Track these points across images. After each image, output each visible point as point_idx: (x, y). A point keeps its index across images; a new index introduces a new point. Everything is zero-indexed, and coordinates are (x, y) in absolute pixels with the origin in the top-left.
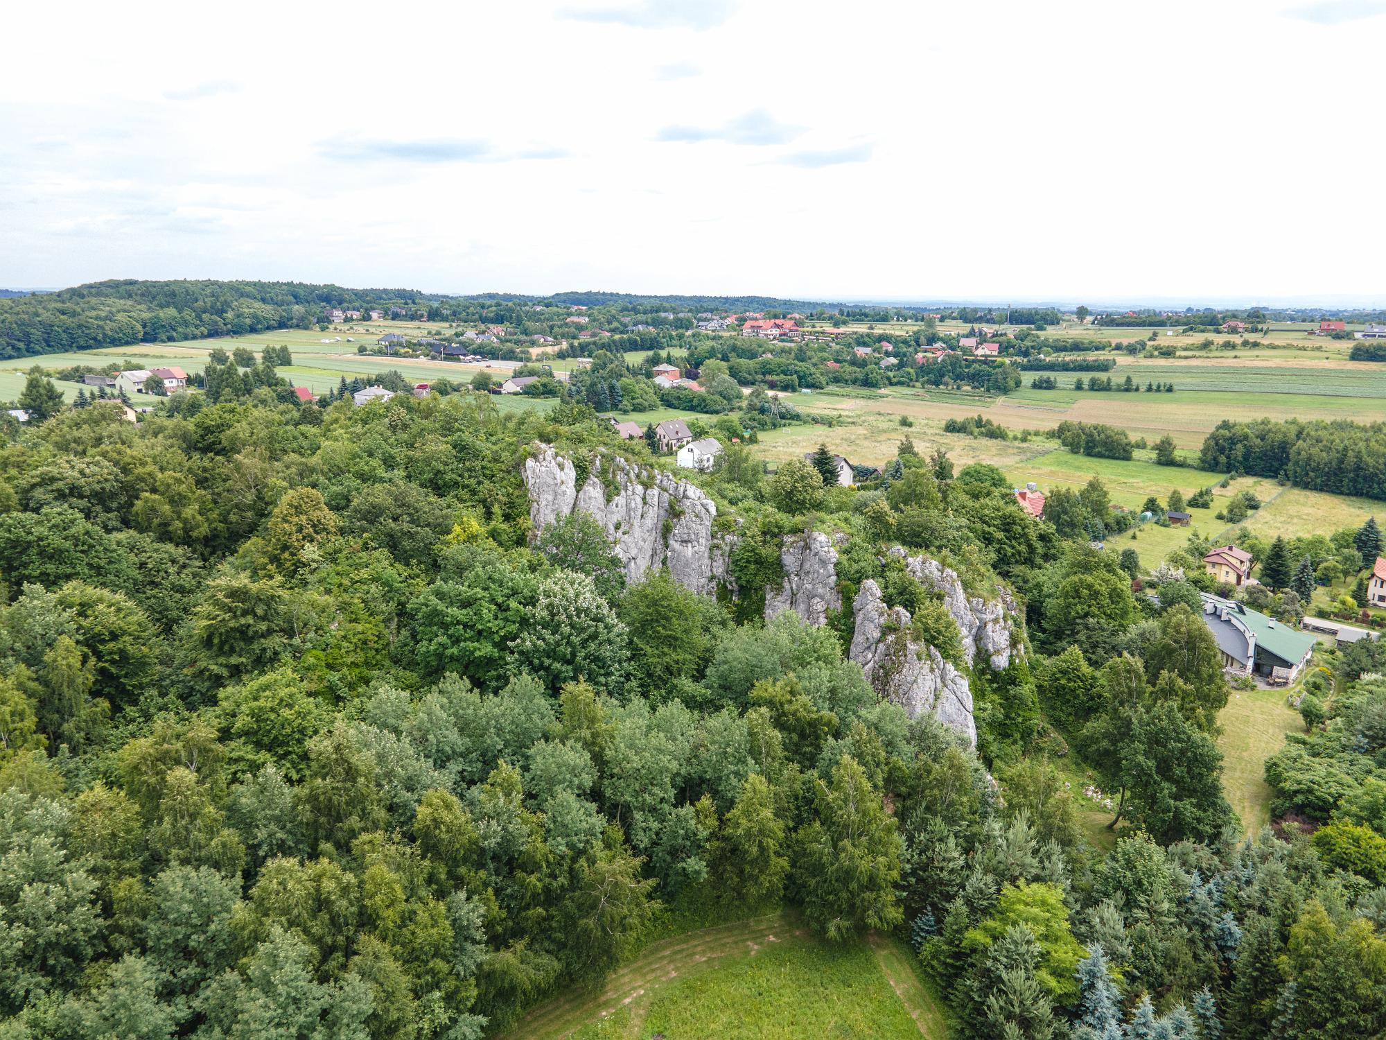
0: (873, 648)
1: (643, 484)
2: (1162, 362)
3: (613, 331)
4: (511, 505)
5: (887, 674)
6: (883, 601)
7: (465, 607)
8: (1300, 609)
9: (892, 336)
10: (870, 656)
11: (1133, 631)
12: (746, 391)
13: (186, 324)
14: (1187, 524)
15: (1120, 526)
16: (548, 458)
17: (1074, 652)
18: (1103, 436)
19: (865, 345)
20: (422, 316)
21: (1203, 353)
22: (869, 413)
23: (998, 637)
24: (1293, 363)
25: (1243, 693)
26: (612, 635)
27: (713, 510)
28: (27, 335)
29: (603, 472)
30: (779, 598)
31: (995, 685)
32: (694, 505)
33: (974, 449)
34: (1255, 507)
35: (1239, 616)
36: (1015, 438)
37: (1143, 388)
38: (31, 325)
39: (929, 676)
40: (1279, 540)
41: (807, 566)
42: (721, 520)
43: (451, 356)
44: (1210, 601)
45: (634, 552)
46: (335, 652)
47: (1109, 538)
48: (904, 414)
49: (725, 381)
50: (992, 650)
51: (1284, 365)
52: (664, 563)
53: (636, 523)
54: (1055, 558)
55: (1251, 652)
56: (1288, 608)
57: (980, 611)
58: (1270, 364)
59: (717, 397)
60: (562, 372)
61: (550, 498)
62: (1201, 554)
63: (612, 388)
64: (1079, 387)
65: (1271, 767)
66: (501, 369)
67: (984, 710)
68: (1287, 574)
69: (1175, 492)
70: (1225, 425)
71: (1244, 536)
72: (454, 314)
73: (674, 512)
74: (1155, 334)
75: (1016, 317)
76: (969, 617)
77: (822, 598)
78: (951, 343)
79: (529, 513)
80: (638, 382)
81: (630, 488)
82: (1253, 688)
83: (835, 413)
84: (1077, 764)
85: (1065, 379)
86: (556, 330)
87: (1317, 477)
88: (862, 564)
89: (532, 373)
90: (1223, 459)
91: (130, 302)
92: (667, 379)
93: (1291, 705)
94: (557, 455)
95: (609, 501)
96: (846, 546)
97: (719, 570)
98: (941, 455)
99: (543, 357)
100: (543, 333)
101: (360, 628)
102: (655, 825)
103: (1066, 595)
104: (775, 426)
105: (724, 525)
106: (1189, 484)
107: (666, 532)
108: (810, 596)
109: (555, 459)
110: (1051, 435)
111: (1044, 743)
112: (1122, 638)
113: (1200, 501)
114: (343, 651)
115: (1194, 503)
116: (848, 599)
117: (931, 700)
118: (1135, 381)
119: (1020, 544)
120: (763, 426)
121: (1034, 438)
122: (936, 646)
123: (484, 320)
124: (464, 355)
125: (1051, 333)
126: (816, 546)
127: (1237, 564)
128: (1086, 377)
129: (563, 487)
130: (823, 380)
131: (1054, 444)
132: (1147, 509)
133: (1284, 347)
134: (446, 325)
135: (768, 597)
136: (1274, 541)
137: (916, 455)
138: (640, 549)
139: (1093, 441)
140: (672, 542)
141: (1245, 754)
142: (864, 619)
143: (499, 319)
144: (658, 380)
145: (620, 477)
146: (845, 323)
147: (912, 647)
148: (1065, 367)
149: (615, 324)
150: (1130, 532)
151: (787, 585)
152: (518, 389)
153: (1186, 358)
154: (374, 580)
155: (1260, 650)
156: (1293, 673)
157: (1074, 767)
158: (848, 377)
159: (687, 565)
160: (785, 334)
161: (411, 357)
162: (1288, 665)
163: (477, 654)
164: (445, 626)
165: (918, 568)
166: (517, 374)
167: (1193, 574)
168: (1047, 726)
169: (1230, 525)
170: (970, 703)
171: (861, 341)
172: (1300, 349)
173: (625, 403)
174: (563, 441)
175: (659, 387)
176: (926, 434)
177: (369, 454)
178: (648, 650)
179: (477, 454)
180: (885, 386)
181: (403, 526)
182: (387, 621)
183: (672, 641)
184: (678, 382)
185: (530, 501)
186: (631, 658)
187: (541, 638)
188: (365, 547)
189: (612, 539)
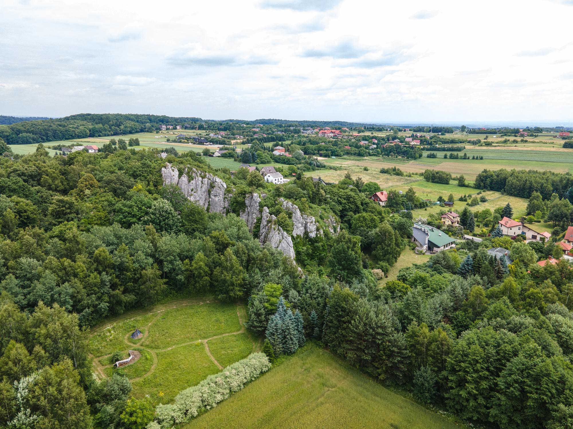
0: (265, 228)
1: (201, 177)
2: (485, 148)
3: (268, 134)
4: (157, 182)
5: (267, 235)
6: (269, 213)
7: (129, 208)
8: (463, 232)
9: (378, 137)
10: (264, 230)
13: (105, 130)
14: (451, 206)
15: (422, 206)
16: (169, 168)
18: (438, 175)
19: (366, 140)
20: (196, 128)
21: (503, 145)
22: (354, 166)
23: (312, 228)
24: (538, 149)
25: (420, 256)
26: (174, 218)
27: (225, 186)
28: (47, 134)
29: (188, 173)
30: (244, 214)
31: (310, 242)
32: (218, 184)
34: (484, 201)
35: (430, 232)
36: (407, 176)
37: (471, 158)
38: (48, 130)
39: (278, 235)
41: (252, 204)
42: (228, 189)
43: (201, 143)
45: (198, 199)
46: (91, 220)
48: (365, 166)
49: (299, 153)
50: (309, 231)
51: (534, 149)
52: (209, 202)
53: (199, 189)
56: (459, 232)
57: (306, 219)
58: (529, 149)
59: (294, 159)
61: (169, 180)
63: (253, 155)
64: (445, 157)
66: (215, 148)
69: (451, 195)
72: (209, 127)
73: (212, 186)
74: (487, 137)
75: (436, 130)
77: (256, 214)
78: (402, 140)
79: (162, 185)
80: (264, 153)
81: (197, 178)
82: (424, 254)
83: (340, 165)
85: (440, 154)
86: (245, 133)
87: (515, 191)
89: (226, 149)
92: (278, 152)
94: (172, 167)
95: (189, 182)
96: (265, 197)
97: (227, 205)
98: (360, 179)
99: (237, 143)
100: (239, 135)
101: (99, 214)
102: (170, 266)
104: (313, 170)
105: (228, 191)
107: (209, 192)
108: (253, 213)
110: (422, 175)
113: (464, 199)
114: (94, 220)
115: (460, 199)
116: (261, 214)
117: (278, 242)
118: (468, 156)
119: (352, 205)
120: (308, 170)
121: (415, 176)
122: (281, 227)
123: (219, 130)
124: (206, 143)
125: (448, 136)
126: (254, 197)
128: (448, 153)
129: (174, 177)
130: (342, 153)
131: (422, 178)
132: (438, 200)
133: (538, 142)
134: (205, 131)
135: (240, 214)
137: (350, 179)
138: (201, 198)
139: (435, 177)
140: (211, 196)
142: (263, 219)
143: (225, 129)
144: (274, 152)
145: (194, 175)
146: (363, 131)
147: (274, 227)
148: (444, 150)
149: (270, 131)
150: (425, 208)
151: (246, 210)
152: (220, 155)
153: (495, 146)
154: (106, 201)
155: (431, 242)
156: (438, 250)
158: (353, 152)
159: (216, 203)
160: (336, 136)
161: (186, 143)
162: (438, 247)
163: (131, 221)
164: (123, 213)
165: (285, 204)
166: (221, 149)
170: (291, 245)
171: (365, 139)
172: (544, 143)
173: (258, 160)
174: (175, 163)
175: (274, 155)
176: (372, 173)
177: (115, 166)
178: (186, 223)
179: (149, 166)
180: (367, 156)
181: (118, 186)
182: (109, 213)
183: (195, 222)
184: (283, 153)
185: (163, 181)
186: (183, 226)
187: (151, 217)
188: (105, 192)
189: (190, 194)
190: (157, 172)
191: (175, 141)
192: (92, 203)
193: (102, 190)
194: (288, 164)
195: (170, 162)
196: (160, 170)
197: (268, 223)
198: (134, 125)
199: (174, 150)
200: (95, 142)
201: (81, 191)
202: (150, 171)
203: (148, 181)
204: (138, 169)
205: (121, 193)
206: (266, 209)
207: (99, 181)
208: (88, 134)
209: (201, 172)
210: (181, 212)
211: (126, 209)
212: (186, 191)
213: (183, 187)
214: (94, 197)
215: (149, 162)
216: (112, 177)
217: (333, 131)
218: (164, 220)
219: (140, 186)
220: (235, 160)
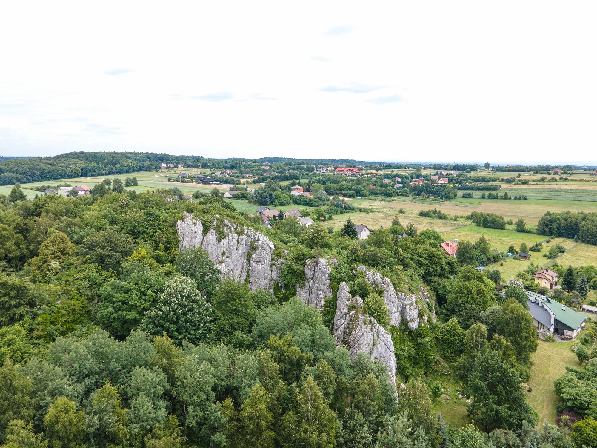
0: (344, 317)
1: (237, 233)
2: (522, 187)
3: (279, 172)
4: (169, 243)
5: (350, 331)
6: (350, 293)
7: (125, 293)
8: (580, 301)
9: (401, 175)
10: (343, 321)
11: (488, 311)
12: (331, 197)
13: (99, 169)
14: (529, 259)
15: (495, 259)
16: (189, 220)
17: (454, 320)
18: (491, 218)
19: (388, 178)
20: (199, 166)
21: (542, 183)
22: (386, 208)
23: (412, 313)
24: (584, 188)
25: (548, 343)
26: (200, 309)
27: (273, 247)
28: (33, 173)
29: (217, 228)
30: (303, 291)
31: (411, 337)
32: (263, 244)
33: (432, 224)
34: (563, 252)
35: (547, 304)
36: (451, 219)
37: (513, 198)
38: (35, 169)
39: (370, 333)
40: (570, 267)
41: (316, 275)
42: (276, 251)
43: (207, 182)
44: (533, 296)
45: (232, 267)
46: (56, 316)
47: (489, 265)
48: (402, 208)
49: (321, 193)
50: (409, 319)
51: (580, 188)
52: (248, 272)
53: (233, 252)
54: (456, 273)
55: (553, 322)
56: (575, 300)
57: (403, 299)
58: (573, 188)
59: (317, 200)
60: (252, 189)
61: (189, 239)
62: (533, 273)
63: (270, 195)
64: (483, 197)
65: (557, 384)
66: (224, 188)
67: (404, 350)
68: (575, 283)
69: (523, 244)
70: (548, 214)
71: (555, 265)
72: (213, 165)
73: (253, 247)
74: (520, 175)
75: (457, 167)
76: (397, 301)
77: (323, 291)
78: (427, 178)
79: (178, 247)
80: (282, 193)
81: (231, 235)
82: (553, 341)
83: (371, 207)
84: (455, 379)
85: (477, 194)
86: (254, 171)
87: (592, 238)
88: (342, 274)
89: (238, 189)
90: (547, 229)
91: (78, 160)
92: (296, 192)
93: (573, 350)
94: (193, 218)
95: (219, 241)
96: (337, 265)
97: (275, 276)
98: (411, 225)
99: (247, 183)
100: (248, 173)
101: (72, 302)
103: (456, 292)
104: (342, 212)
105: (278, 254)
106: (530, 241)
107: (249, 257)
108: (318, 290)
109: (192, 220)
110: (468, 218)
111: (438, 368)
112: (482, 314)
113: (536, 249)
114: (60, 315)
115: (533, 249)
116: (334, 293)
117: (371, 345)
118: (509, 195)
119: (436, 266)
120: (336, 212)
121: (460, 219)
122: (374, 317)
123: (225, 168)
124: (213, 182)
125: (473, 174)
126: (320, 265)
127: (551, 279)
128: (487, 193)
129: (196, 234)
130: (367, 193)
131: (469, 222)
132: (509, 252)
133: (579, 181)
134: (209, 170)
135: (298, 290)
136: (567, 268)
137: (400, 225)
138: (236, 265)
139: (487, 221)
140: (252, 262)
141: (547, 376)
142: (340, 302)
143: (231, 168)
144: (293, 193)
145: (226, 230)
146: (381, 169)
147: (361, 317)
148: (478, 189)
149: (281, 170)
150: (500, 262)
151: (307, 284)
152: (231, 196)
153: (534, 185)
155: (557, 322)
156: (575, 334)
157: (453, 381)
158: (378, 192)
159: (259, 273)
160: (354, 174)
161: (190, 182)
162: (572, 330)
163: (127, 317)
164: (114, 303)
165: (371, 277)
166: (231, 189)
167: (527, 283)
168: (440, 359)
169: (550, 260)
170: (392, 348)
171: (387, 177)
172: (587, 181)
173: (276, 202)
174: (198, 212)
175: (293, 195)
176: (410, 217)
177: (104, 217)
178: (222, 316)
179: (157, 218)
180: (395, 196)
181: (107, 252)
182: (90, 300)
183: (236, 312)
184: (302, 193)
185: (179, 241)
186: (213, 321)
187: (161, 310)
188: (86, 262)
189: (220, 260)
190: (170, 227)
191: (177, 181)
192: (60, 284)
193: (80, 259)
194: (312, 206)
195: (190, 211)
196: (174, 224)
197: (350, 310)
198: (132, 163)
199: (178, 190)
200: (87, 182)
201: (45, 262)
202: (159, 225)
203: (155, 241)
204: (140, 223)
205: (111, 264)
206: (345, 287)
207: (77, 243)
208: (80, 174)
209: (237, 225)
210: (209, 295)
211: (119, 296)
212: (215, 256)
213: (209, 250)
214: (65, 272)
215: (157, 211)
216: (99, 237)
217: (350, 168)
218: (185, 314)
219: (143, 252)
220: (249, 202)
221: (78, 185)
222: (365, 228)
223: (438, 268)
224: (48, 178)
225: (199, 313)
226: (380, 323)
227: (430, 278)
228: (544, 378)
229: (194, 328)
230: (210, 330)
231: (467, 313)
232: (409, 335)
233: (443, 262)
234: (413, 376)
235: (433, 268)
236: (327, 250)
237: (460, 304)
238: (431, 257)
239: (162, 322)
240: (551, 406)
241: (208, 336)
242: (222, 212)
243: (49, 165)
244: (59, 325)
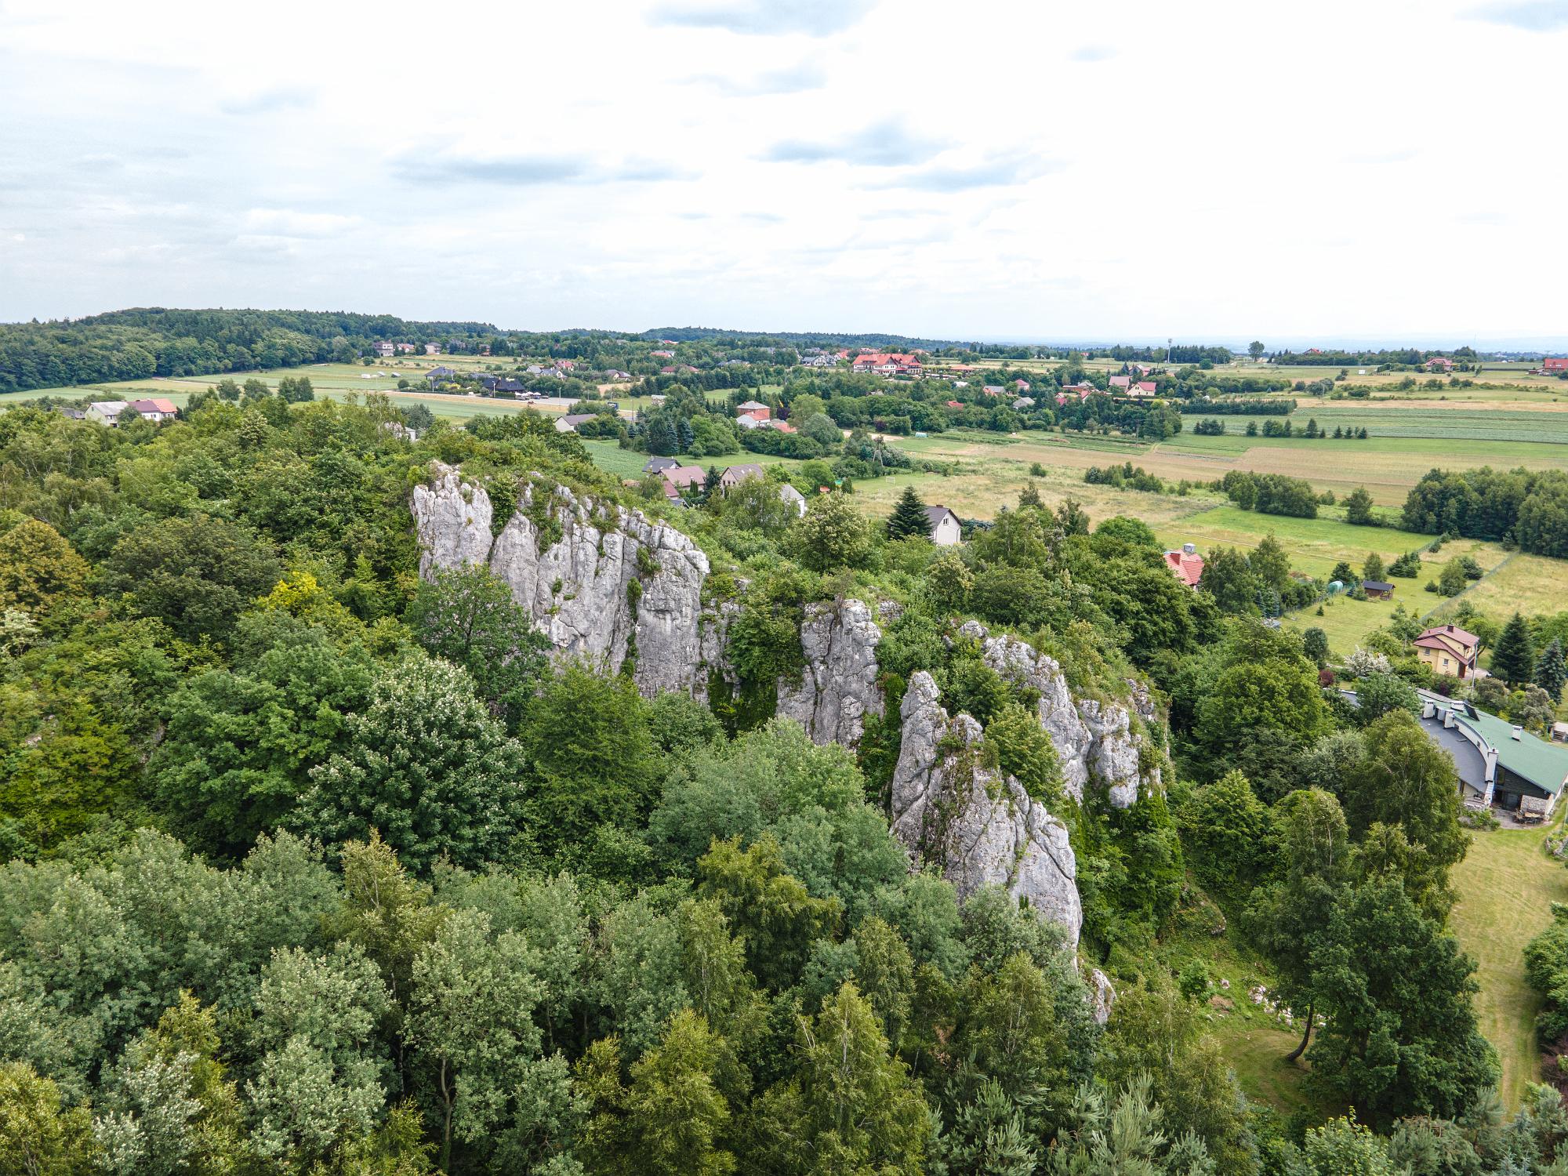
0: (925, 775)
1: (597, 525)
2: (1353, 404)
3: (702, 366)
4: (391, 554)
5: (944, 817)
6: (942, 704)
7: (246, 712)
8: (1550, 713)
9: (1029, 373)
10: (921, 787)
11: (1323, 747)
12: (847, 434)
13: (207, 355)
14: (1389, 597)
15: (1302, 598)
16: (448, 486)
17: (1236, 779)
18: (1280, 488)
19: (997, 383)
20: (484, 349)
21: (1403, 394)
22: (994, 460)
23: (1122, 759)
24: (1514, 406)
25: (1484, 834)
27: (704, 566)
28: (19, 366)
29: (536, 508)
30: (797, 696)
31: (1116, 831)
32: (674, 559)
33: (1120, 503)
34: (1476, 576)
35: (1469, 722)
36: (1172, 491)
37: (1329, 434)
38: (25, 355)
39: (1007, 823)
40: (1517, 618)
41: (836, 649)
42: (716, 580)
43: (505, 393)
44: (1428, 700)
45: (582, 626)
46: (22, 785)
47: (1288, 614)
48: (1037, 461)
49: (820, 420)
50: (1111, 778)
51: (1504, 407)
52: (631, 641)
53: (587, 583)
54: (1213, 640)
55: (1490, 774)
56: (1534, 710)
57: (1094, 720)
58: (1487, 406)
59: (809, 439)
60: (628, 412)
61: (450, 544)
62: (1411, 636)
63: (681, 427)
64: (1251, 432)
65: (1534, 958)
66: (554, 407)
67: (1099, 869)
68: (1528, 662)
69: (1372, 556)
70: (1435, 475)
71: (1465, 615)
72: (521, 347)
73: (644, 568)
75: (1177, 355)
76: (1076, 727)
77: (858, 697)
78: (1099, 382)
79: (417, 567)
80: (714, 420)
81: (578, 532)
82: (1494, 826)
83: (954, 460)
84: (1240, 949)
85: (1234, 424)
86: (634, 364)
87: (1552, 540)
88: (915, 648)
89: (590, 410)
90: (1432, 518)
91: (144, 330)
92: (753, 418)
93: (1551, 854)
94: (462, 480)
95: (543, 549)
96: (897, 619)
97: (712, 654)
98: (1074, 507)
99: (616, 394)
100: (618, 368)
101: (77, 742)
103: (1227, 693)
104: (877, 474)
105: (719, 588)
106: (1391, 548)
107: (633, 597)
108: (842, 694)
109: (458, 486)
110: (1216, 487)
111: (1192, 916)
112: (1307, 755)
113: (1405, 569)
114: (37, 782)
115: (1397, 571)
116: (893, 703)
117: (1009, 861)
118: (1320, 426)
119: (1164, 620)
120: (862, 474)
121: (1194, 491)
122: (1019, 778)
123: (554, 354)
124: (521, 391)
125: (1219, 372)
126: (848, 620)
127: (1461, 650)
128: (1260, 421)
129: (471, 529)
130: (942, 422)
131: (1220, 498)
132: (1336, 577)
133: (1502, 388)
134: (511, 359)
135: (781, 694)
136: (1510, 620)
137: (1041, 507)
138: (594, 622)
139: (1269, 495)
140: (642, 612)
141: (1490, 931)
142: (912, 731)
143: (572, 353)
144: (741, 420)
145: (563, 515)
146: (975, 360)
147: (980, 777)
148: (1235, 410)
149: (705, 359)
150: (1316, 607)
151: (808, 677)
152: (572, 428)
153: (1382, 399)
154: (120, 666)
155: (1502, 772)
156: (1550, 805)
157: (1235, 953)
158: (972, 419)
159: (664, 645)
160: (903, 371)
161: (459, 393)
162: (1544, 794)
163: (254, 789)
164: (208, 743)
165: (1000, 653)
166: (573, 411)
167: (1402, 662)
168: (1195, 889)
169: (1445, 599)
170: (1071, 868)
171: (992, 379)
172: (1521, 390)
173: (697, 445)
174: (477, 461)
175: (742, 428)
176: (1061, 484)
177: (184, 476)
178: (555, 781)
179: (349, 479)
180: (1017, 430)
181: (190, 583)
182: (138, 731)
183: (597, 767)
184: (766, 422)
185: (419, 549)
186: (531, 793)
187: (362, 764)
188: (121, 615)
189: (546, 606)
190: (392, 506)
191: (423, 388)
192: (37, 685)
193: (105, 606)
194: (796, 457)
195: (452, 457)
196: (404, 497)
197: (941, 755)
198: (297, 339)
199: (427, 412)
200: (172, 392)
202: (357, 499)
203: (347, 549)
204: (296, 491)
205: (207, 619)
206: (927, 683)
207: (96, 555)
208: (153, 368)
209: (596, 502)
210: (514, 716)
211: (228, 720)
212: (530, 595)
213: (514, 576)
214: (54, 646)
215: (351, 459)
216: (164, 535)
217: (895, 356)
218: (438, 775)
219: (308, 583)
220: (623, 446)
221: (144, 397)
222: (948, 516)
223: (1168, 625)
224: (62, 379)
225: (485, 768)
226: (1034, 793)
227: (1145, 653)
228: (1483, 937)
229: (469, 818)
230: (520, 823)
231: (1260, 754)
232: (1110, 825)
233: (1183, 608)
234: (1124, 944)
235: (1156, 624)
236: (866, 575)
237: (1240, 726)
238: (1150, 591)
239: (365, 800)
240: (1516, 1021)
241: (514, 841)
242: (550, 462)
243: (63, 342)
244: (33, 815)
